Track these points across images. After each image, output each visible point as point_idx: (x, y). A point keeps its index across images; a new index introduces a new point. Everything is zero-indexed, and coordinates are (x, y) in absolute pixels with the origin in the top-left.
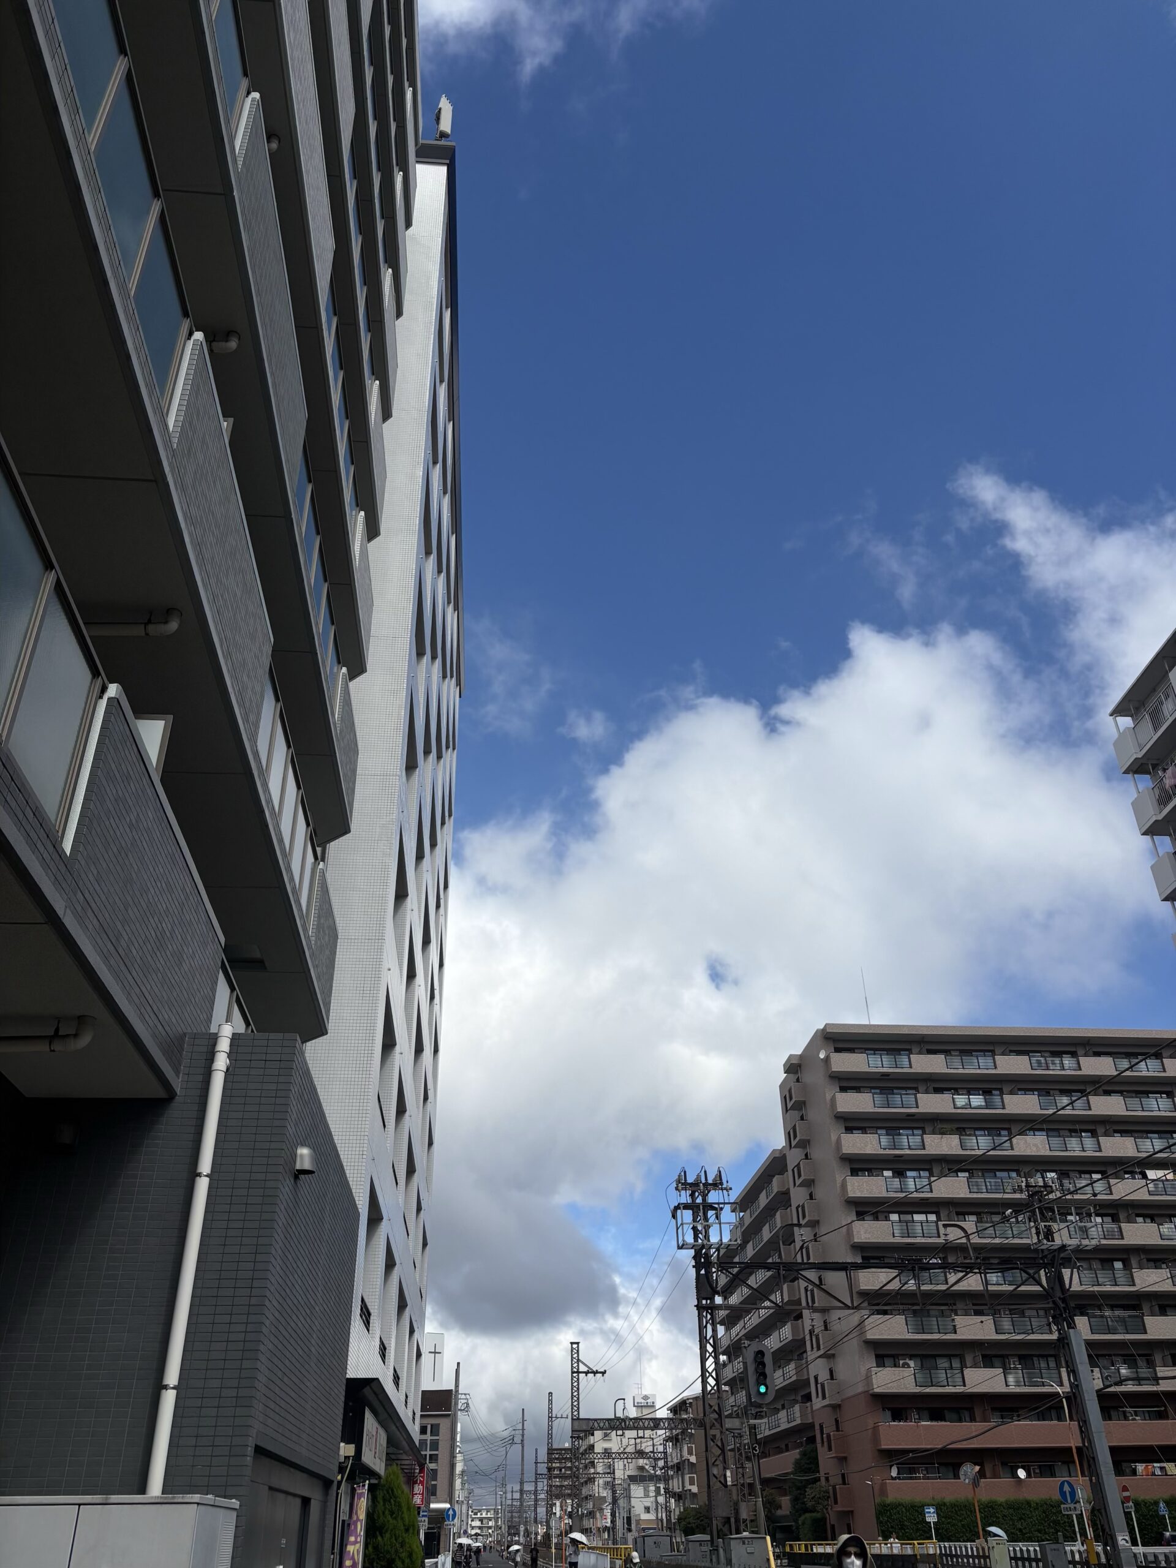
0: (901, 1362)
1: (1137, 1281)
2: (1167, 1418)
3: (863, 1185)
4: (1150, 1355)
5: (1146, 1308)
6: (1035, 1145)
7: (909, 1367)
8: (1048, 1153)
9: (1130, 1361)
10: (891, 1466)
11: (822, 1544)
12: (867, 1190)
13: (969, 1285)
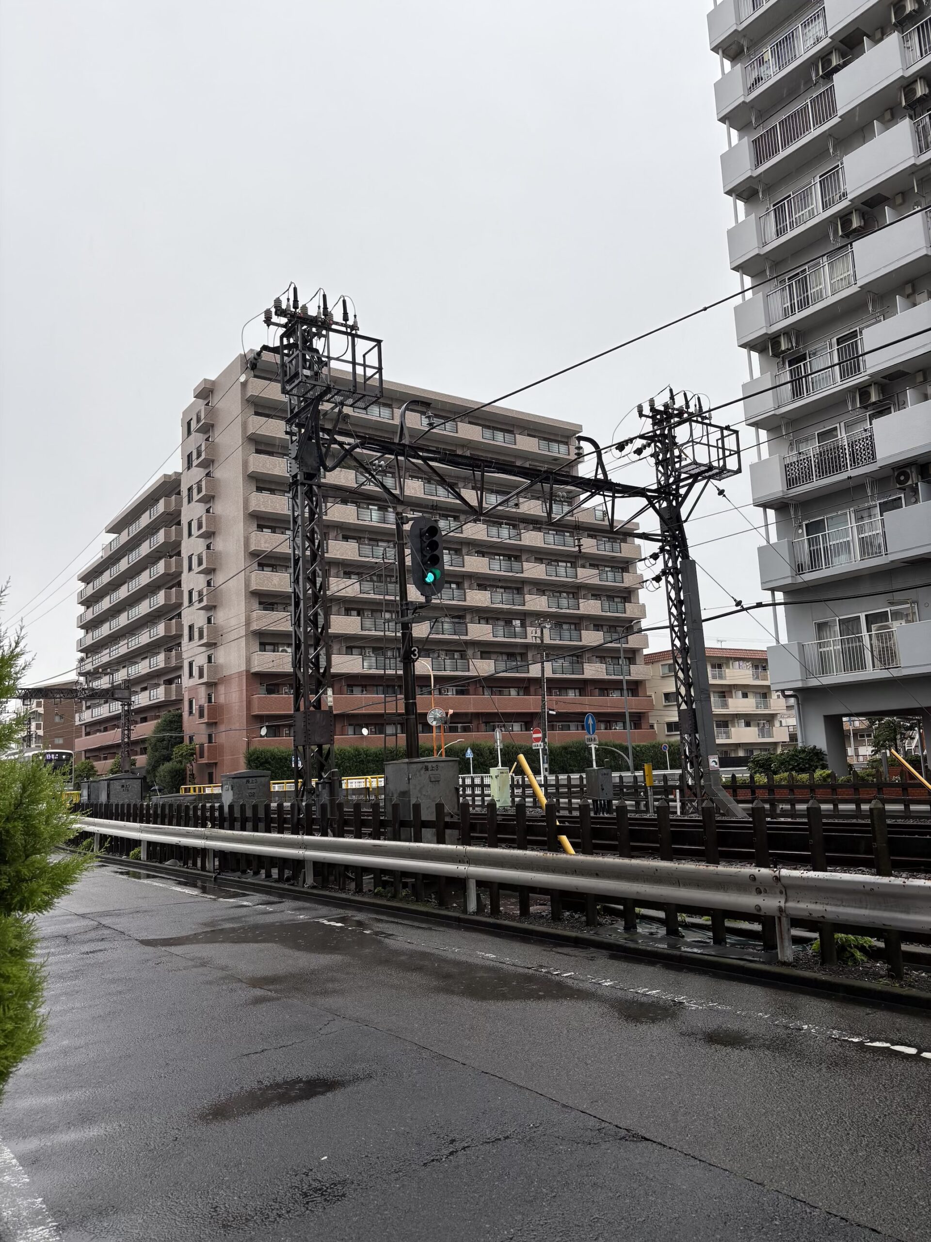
0: (281, 649)
1: (468, 598)
2: (468, 694)
3: (267, 501)
4: (465, 651)
5: (468, 617)
6: (414, 489)
7: (286, 652)
8: (423, 496)
9: (450, 653)
10: (261, 728)
11: (210, 787)
12: (271, 506)
13: (347, 592)
